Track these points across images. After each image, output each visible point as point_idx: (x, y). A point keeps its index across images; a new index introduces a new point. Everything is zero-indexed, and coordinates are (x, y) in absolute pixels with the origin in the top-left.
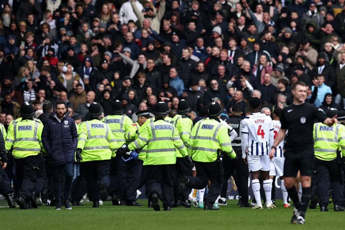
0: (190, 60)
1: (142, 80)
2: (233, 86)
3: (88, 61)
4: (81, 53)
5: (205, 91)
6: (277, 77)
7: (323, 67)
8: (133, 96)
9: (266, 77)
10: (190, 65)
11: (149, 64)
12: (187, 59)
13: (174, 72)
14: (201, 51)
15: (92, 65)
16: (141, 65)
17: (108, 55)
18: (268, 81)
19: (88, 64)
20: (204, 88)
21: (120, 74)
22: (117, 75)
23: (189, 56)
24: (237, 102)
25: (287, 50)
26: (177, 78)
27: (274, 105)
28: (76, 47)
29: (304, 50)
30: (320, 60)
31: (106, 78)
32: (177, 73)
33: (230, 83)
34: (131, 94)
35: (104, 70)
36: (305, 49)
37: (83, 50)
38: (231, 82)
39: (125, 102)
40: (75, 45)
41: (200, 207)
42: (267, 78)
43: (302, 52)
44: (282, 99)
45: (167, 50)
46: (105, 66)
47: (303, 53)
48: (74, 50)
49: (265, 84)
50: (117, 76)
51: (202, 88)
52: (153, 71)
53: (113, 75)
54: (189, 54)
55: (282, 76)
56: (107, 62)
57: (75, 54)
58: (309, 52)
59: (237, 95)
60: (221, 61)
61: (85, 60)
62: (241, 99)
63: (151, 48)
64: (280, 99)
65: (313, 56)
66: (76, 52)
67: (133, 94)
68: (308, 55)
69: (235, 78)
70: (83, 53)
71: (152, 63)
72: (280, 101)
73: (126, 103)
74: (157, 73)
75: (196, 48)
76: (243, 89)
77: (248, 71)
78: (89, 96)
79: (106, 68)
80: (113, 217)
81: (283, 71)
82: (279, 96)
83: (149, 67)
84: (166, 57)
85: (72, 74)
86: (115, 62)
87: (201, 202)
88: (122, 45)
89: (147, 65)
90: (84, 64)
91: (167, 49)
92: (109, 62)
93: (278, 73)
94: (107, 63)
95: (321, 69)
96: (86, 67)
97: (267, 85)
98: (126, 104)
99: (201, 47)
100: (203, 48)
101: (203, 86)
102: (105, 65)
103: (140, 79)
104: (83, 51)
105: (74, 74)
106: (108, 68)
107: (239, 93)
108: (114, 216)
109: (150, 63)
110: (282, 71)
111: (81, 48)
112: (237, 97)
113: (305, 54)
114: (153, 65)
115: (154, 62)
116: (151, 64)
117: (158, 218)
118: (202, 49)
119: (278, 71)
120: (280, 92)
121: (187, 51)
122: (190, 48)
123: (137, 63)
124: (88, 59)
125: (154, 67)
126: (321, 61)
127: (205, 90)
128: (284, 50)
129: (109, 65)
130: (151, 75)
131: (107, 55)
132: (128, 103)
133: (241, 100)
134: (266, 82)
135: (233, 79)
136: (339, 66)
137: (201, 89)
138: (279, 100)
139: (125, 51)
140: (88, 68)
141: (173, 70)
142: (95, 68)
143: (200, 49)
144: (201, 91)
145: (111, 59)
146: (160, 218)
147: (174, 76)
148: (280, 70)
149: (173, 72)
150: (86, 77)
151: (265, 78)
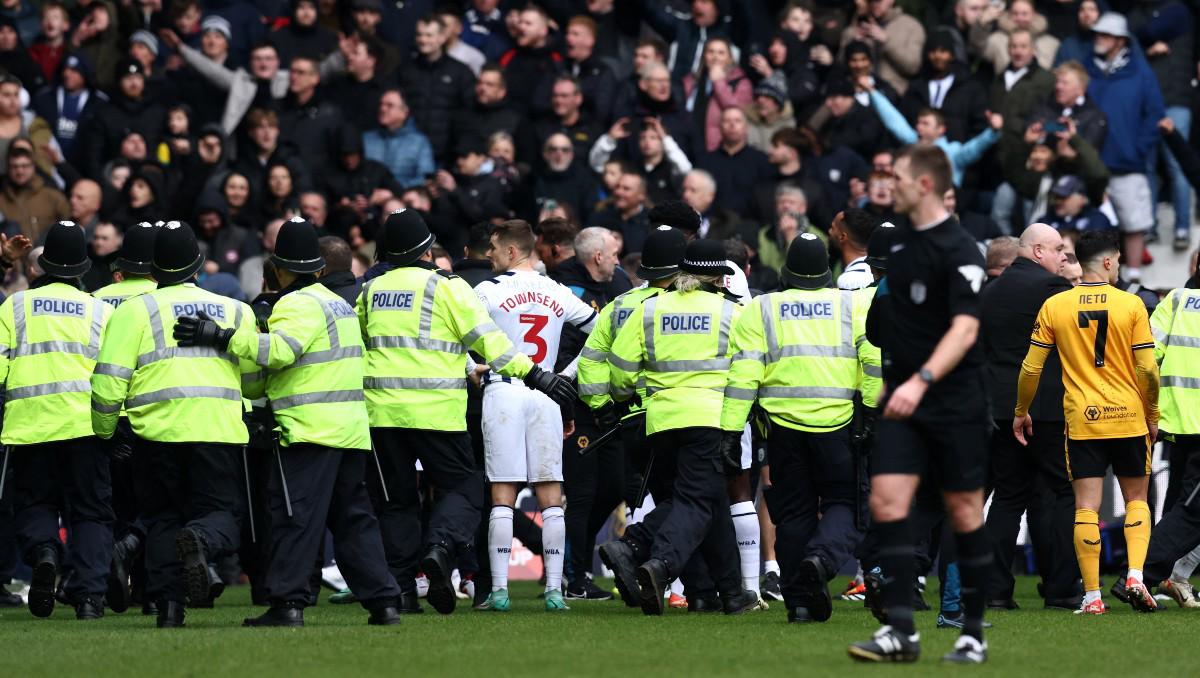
0: (447, 62)
1: (268, 135)
2: (614, 156)
3: (75, 69)
4: (42, 38)
5: (512, 174)
6: (763, 121)
7: (947, 83)
8: (243, 193)
9: (729, 120)
10: (447, 79)
11: (296, 76)
12: (436, 57)
13: (394, 106)
14: (490, 25)
15: (89, 84)
16: (263, 85)
17: (146, 45)
18: (734, 137)
19: (73, 78)
20: (507, 165)
21: (189, 116)
22: (179, 119)
23: (445, 47)
24: (625, 217)
25: (807, 21)
26: (406, 129)
27: (762, 226)
28: (25, 16)
29: (872, 19)
30: (932, 56)
31: (134, 131)
32: (406, 109)
33: (605, 144)
34: (233, 187)
35: (132, 99)
36: (878, 13)
37: (51, 28)
38: (609, 142)
39: (211, 221)
40: (19, 9)
41: (498, 607)
42: (732, 126)
43: (865, 25)
44: (792, 202)
45: (365, 27)
46: (134, 87)
47: (867, 29)
48: (15, 28)
49: (726, 147)
50: (179, 121)
51: (501, 164)
52: (314, 102)
53: (167, 119)
54: (442, 39)
55: (781, 119)
56: (140, 70)
57: (19, 40)
58: (891, 26)
59: (626, 188)
60: (569, 62)
61: (62, 65)
62: (641, 202)
63: (306, 16)
64: (788, 205)
65: (906, 44)
66: (26, 34)
67: (242, 188)
68: (889, 39)
69: (625, 127)
70: (51, 39)
71: (311, 74)
72: (786, 209)
73: (217, 223)
74: (328, 110)
75: (471, 15)
76: (649, 167)
77: (664, 97)
78: (80, 197)
79: (136, 93)
80: (176, 648)
81: (785, 98)
82: (782, 194)
83: (296, 88)
84: (362, 49)
85: (21, 118)
86: (170, 73)
87: (501, 590)
88: (199, 8)
89: (292, 81)
90: (59, 80)
91: (365, 22)
92: (148, 72)
93: (768, 106)
94: (139, 75)
95: (939, 88)
96: (67, 92)
97: (732, 151)
98: (215, 230)
99: (489, 12)
100: (495, 15)
101: (503, 158)
102: (134, 83)
103: (260, 133)
104: (54, 33)
105: (29, 117)
106: (144, 92)
107: (633, 181)
108: (180, 643)
109: (301, 72)
110: (779, 98)
111: (45, 23)
112: (626, 198)
113: (878, 32)
114: (314, 80)
115: (317, 69)
116: (307, 74)
117: (344, 648)
118: (492, 21)
119: (767, 96)
120: (782, 178)
121: (433, 27)
122: (449, 20)
123: (244, 79)
124: (73, 61)
125: (318, 88)
126: (937, 60)
127: (512, 170)
128: (796, 19)
129: (147, 82)
130: (306, 116)
131: (143, 44)
132: (224, 224)
133: (640, 208)
134: (727, 139)
135: (618, 132)
136: (1002, 79)
137: (496, 168)
138: (780, 207)
139: (208, 30)
140: (73, 95)
141: (394, 98)
142: (101, 94)
143: (487, 19)
144: (497, 174)
145: (159, 61)
146: (350, 649)
147: (394, 122)
148: (772, 93)
149: (390, 105)
150: (67, 125)
151: (726, 126)
